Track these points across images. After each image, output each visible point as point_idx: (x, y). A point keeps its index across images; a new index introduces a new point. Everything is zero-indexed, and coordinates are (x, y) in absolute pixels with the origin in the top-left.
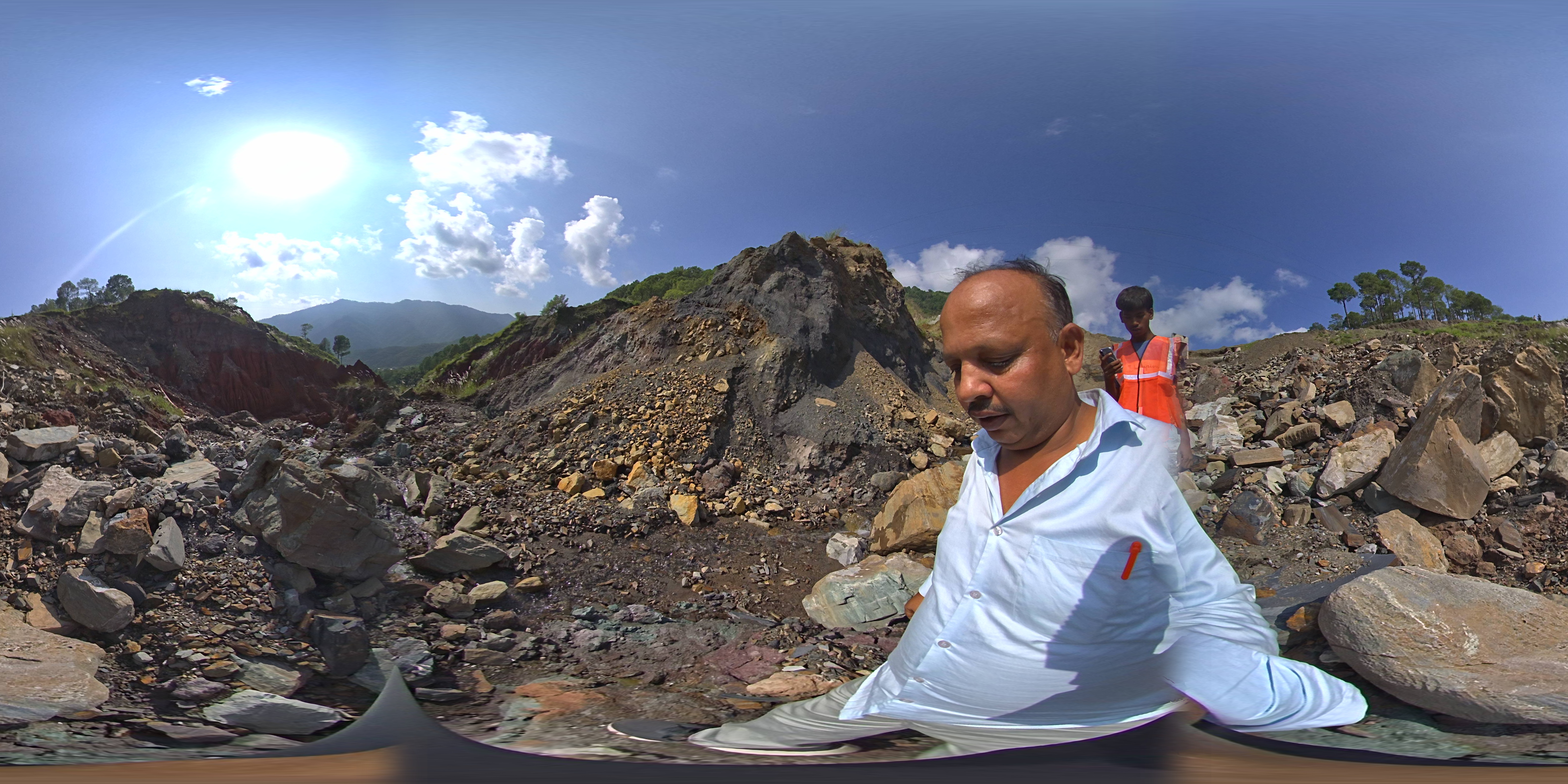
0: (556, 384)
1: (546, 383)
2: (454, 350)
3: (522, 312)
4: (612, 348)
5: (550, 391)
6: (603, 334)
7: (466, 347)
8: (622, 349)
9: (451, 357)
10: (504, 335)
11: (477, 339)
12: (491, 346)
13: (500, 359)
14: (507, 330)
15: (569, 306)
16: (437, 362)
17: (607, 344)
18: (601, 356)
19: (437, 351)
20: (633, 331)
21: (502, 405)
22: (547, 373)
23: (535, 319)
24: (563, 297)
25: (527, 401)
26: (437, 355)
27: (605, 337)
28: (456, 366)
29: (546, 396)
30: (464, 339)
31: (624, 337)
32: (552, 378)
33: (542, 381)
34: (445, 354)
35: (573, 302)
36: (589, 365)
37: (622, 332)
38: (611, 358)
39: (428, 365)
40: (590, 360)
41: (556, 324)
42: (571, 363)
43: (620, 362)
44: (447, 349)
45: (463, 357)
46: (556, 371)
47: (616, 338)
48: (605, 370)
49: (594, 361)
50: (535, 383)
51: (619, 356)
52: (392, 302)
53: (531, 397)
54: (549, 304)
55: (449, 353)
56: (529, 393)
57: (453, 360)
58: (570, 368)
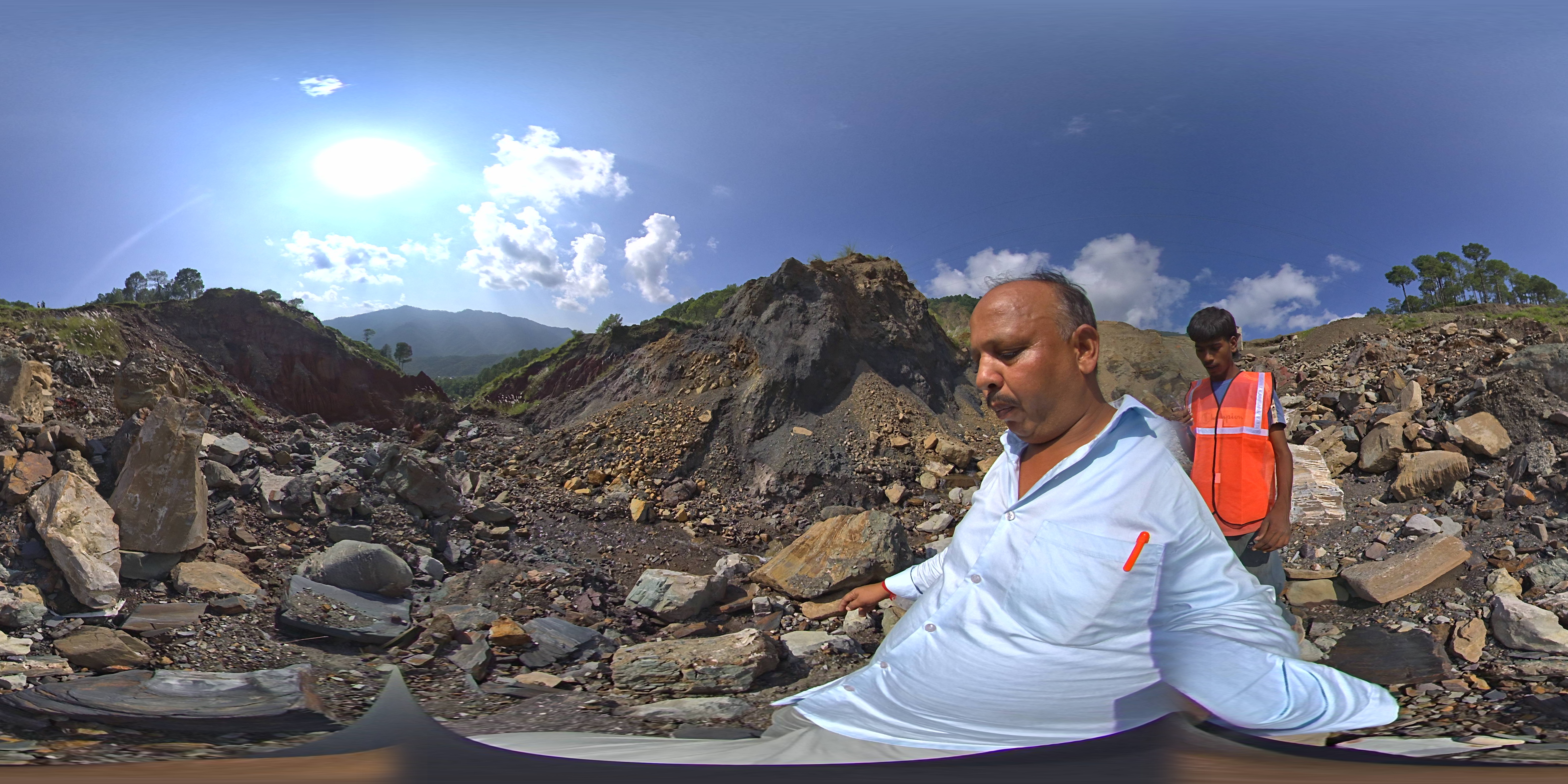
0: (588, 408)
1: (579, 407)
2: (513, 363)
3: (578, 329)
4: (633, 380)
5: (581, 414)
6: (627, 367)
7: (525, 361)
8: (640, 381)
9: (509, 370)
10: (560, 352)
11: (535, 354)
12: (548, 362)
13: (556, 375)
14: (564, 347)
15: (623, 325)
16: (496, 374)
17: (629, 376)
18: (624, 387)
19: (496, 363)
20: (648, 365)
21: (544, 424)
22: (581, 399)
23: (592, 337)
24: (617, 316)
25: (563, 422)
26: (495, 366)
27: (628, 370)
28: (513, 380)
29: (577, 419)
30: (522, 352)
31: (642, 371)
32: (585, 404)
33: (576, 406)
34: (504, 367)
35: (627, 322)
36: (614, 394)
37: (640, 366)
38: (630, 389)
39: (486, 377)
40: (615, 390)
41: (611, 342)
42: (600, 391)
43: (637, 393)
44: (506, 362)
45: (520, 372)
46: (588, 398)
47: (636, 372)
48: (625, 399)
49: (618, 391)
50: (571, 407)
51: (636, 387)
52: (455, 311)
53: (567, 419)
54: (604, 323)
55: (507, 366)
56: (566, 415)
57: (511, 374)
58: (600, 396)
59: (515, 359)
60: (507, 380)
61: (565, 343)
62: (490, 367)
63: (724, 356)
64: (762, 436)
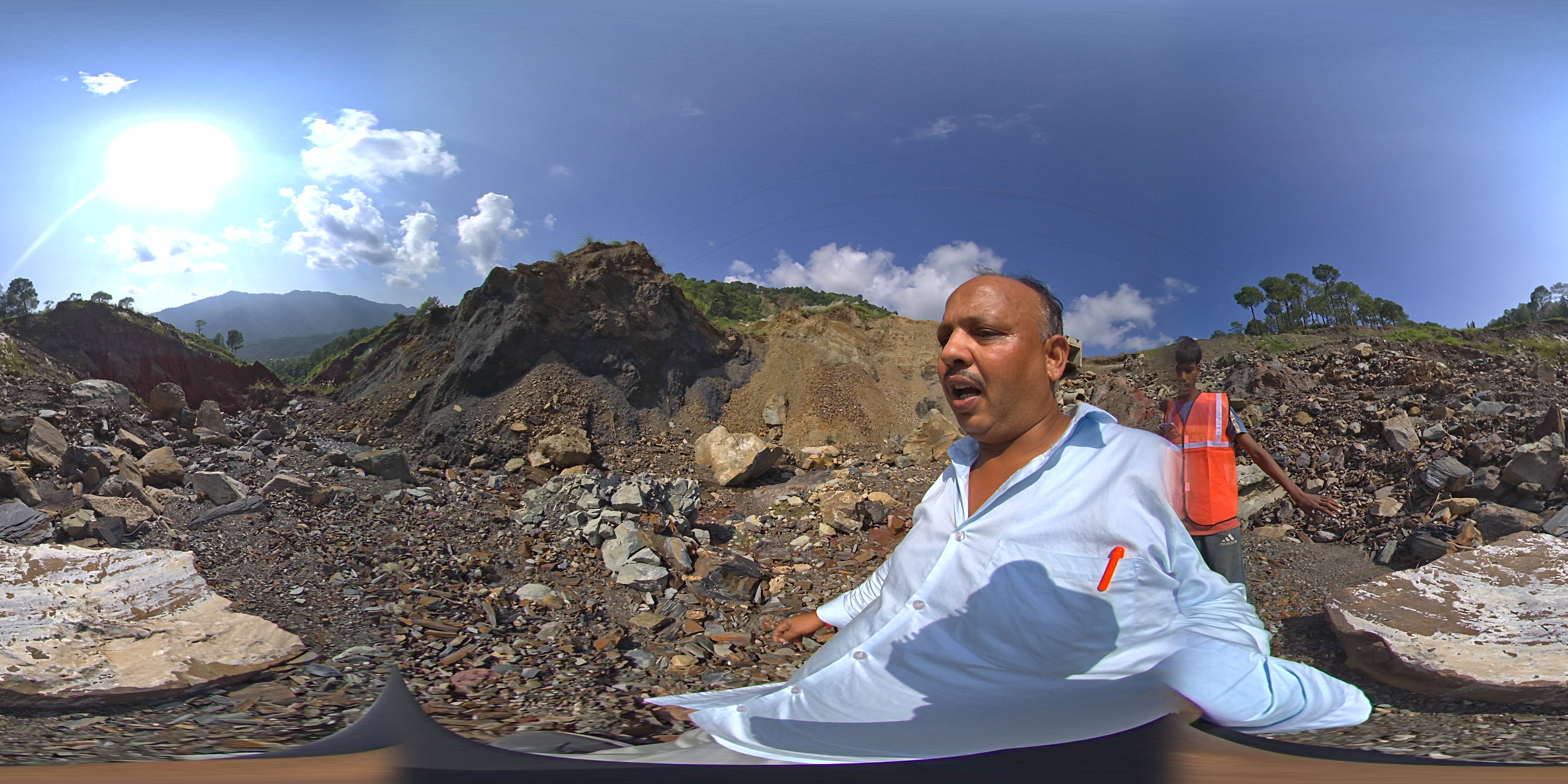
2: (343, 343)
4: (393, 370)
5: (363, 392)
8: (396, 371)
9: (338, 351)
10: (382, 333)
11: (364, 333)
12: (372, 343)
14: (386, 329)
15: (441, 306)
17: (391, 367)
21: (344, 399)
23: (413, 319)
25: (354, 397)
29: (361, 395)
34: (334, 347)
35: (445, 303)
36: (383, 379)
38: (391, 376)
40: (384, 376)
41: (430, 323)
44: (336, 342)
52: (283, 293)
56: (355, 393)
59: (344, 340)
60: (335, 361)
61: (387, 325)
62: (321, 347)
63: (440, 354)
64: (438, 409)
